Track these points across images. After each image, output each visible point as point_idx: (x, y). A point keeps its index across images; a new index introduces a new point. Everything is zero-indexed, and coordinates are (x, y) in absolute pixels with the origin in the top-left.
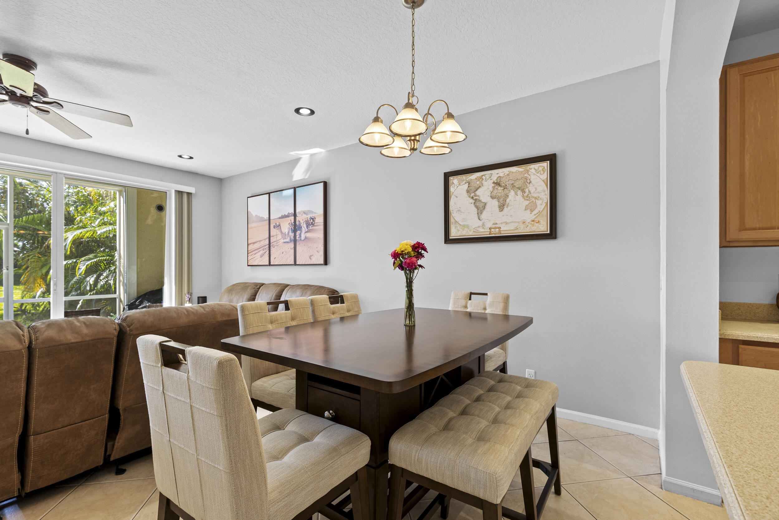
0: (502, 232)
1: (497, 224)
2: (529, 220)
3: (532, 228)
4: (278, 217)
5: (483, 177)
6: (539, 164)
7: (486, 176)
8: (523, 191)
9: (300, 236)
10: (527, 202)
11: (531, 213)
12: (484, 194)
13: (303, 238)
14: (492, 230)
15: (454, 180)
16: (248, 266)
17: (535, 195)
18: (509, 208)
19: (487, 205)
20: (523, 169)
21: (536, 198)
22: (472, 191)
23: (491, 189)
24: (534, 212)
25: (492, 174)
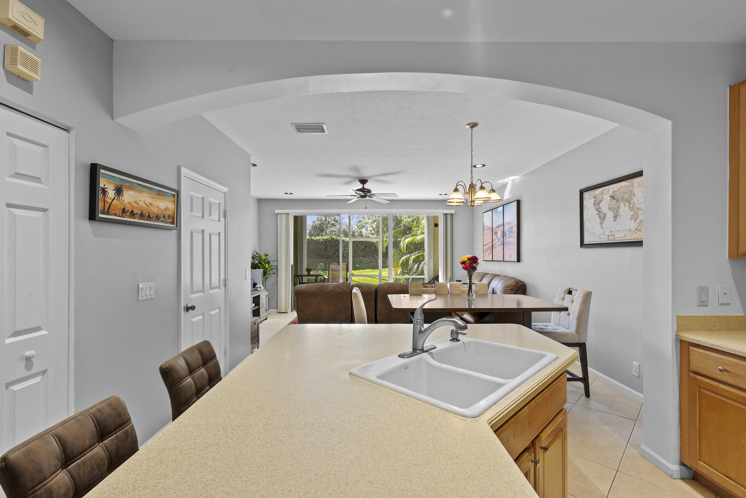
0: (616, 239)
1: (612, 232)
2: (633, 229)
3: (636, 235)
4: (496, 227)
5: (604, 192)
6: (640, 178)
7: (606, 190)
8: (630, 203)
9: (506, 241)
10: (632, 213)
11: (635, 222)
12: (604, 206)
13: (507, 242)
14: (610, 237)
15: (586, 195)
16: (483, 261)
17: (637, 206)
18: (621, 218)
19: (606, 216)
20: (630, 183)
21: (638, 209)
22: (597, 204)
23: (609, 202)
24: (637, 221)
25: (609, 189)
